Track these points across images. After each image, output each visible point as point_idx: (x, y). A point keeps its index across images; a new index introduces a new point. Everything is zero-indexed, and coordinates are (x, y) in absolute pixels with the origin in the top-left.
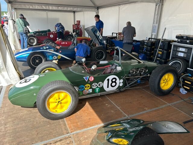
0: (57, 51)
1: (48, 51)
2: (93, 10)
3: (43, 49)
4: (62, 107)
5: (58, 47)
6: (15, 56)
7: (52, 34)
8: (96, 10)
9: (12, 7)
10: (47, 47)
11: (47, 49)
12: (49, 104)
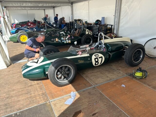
0: (28, 29)
1: (24, 29)
2: (52, 8)
3: (22, 28)
4: (25, 40)
5: (29, 27)
6: (11, 31)
7: (30, 23)
8: (53, 8)
9: (6, 9)
10: (24, 27)
11: (23, 28)
12: (21, 39)
